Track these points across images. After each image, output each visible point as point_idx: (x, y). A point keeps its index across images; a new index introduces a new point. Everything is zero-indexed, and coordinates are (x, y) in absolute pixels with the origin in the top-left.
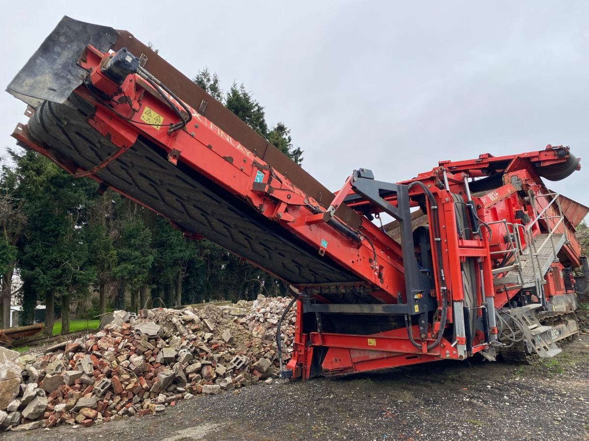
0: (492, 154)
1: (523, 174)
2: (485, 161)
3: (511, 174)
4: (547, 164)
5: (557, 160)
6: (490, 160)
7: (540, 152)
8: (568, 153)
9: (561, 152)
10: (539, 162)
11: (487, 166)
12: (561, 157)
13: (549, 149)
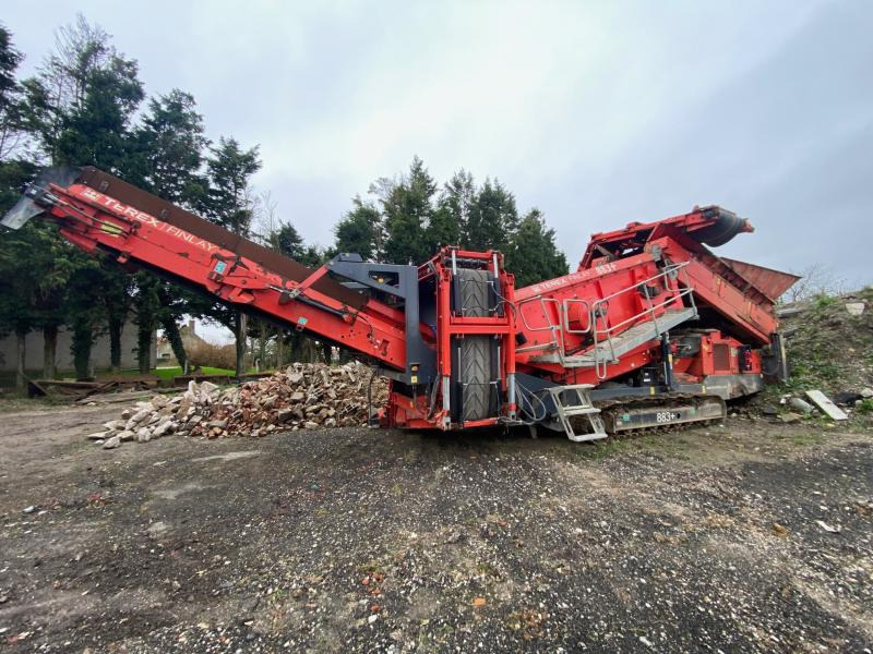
0: (640, 222)
1: (664, 241)
2: (632, 230)
3: (653, 243)
4: (694, 228)
5: (703, 223)
6: (638, 228)
7: (687, 216)
8: (718, 214)
9: (708, 213)
10: (686, 227)
11: (634, 235)
12: (709, 219)
13: (697, 212)
